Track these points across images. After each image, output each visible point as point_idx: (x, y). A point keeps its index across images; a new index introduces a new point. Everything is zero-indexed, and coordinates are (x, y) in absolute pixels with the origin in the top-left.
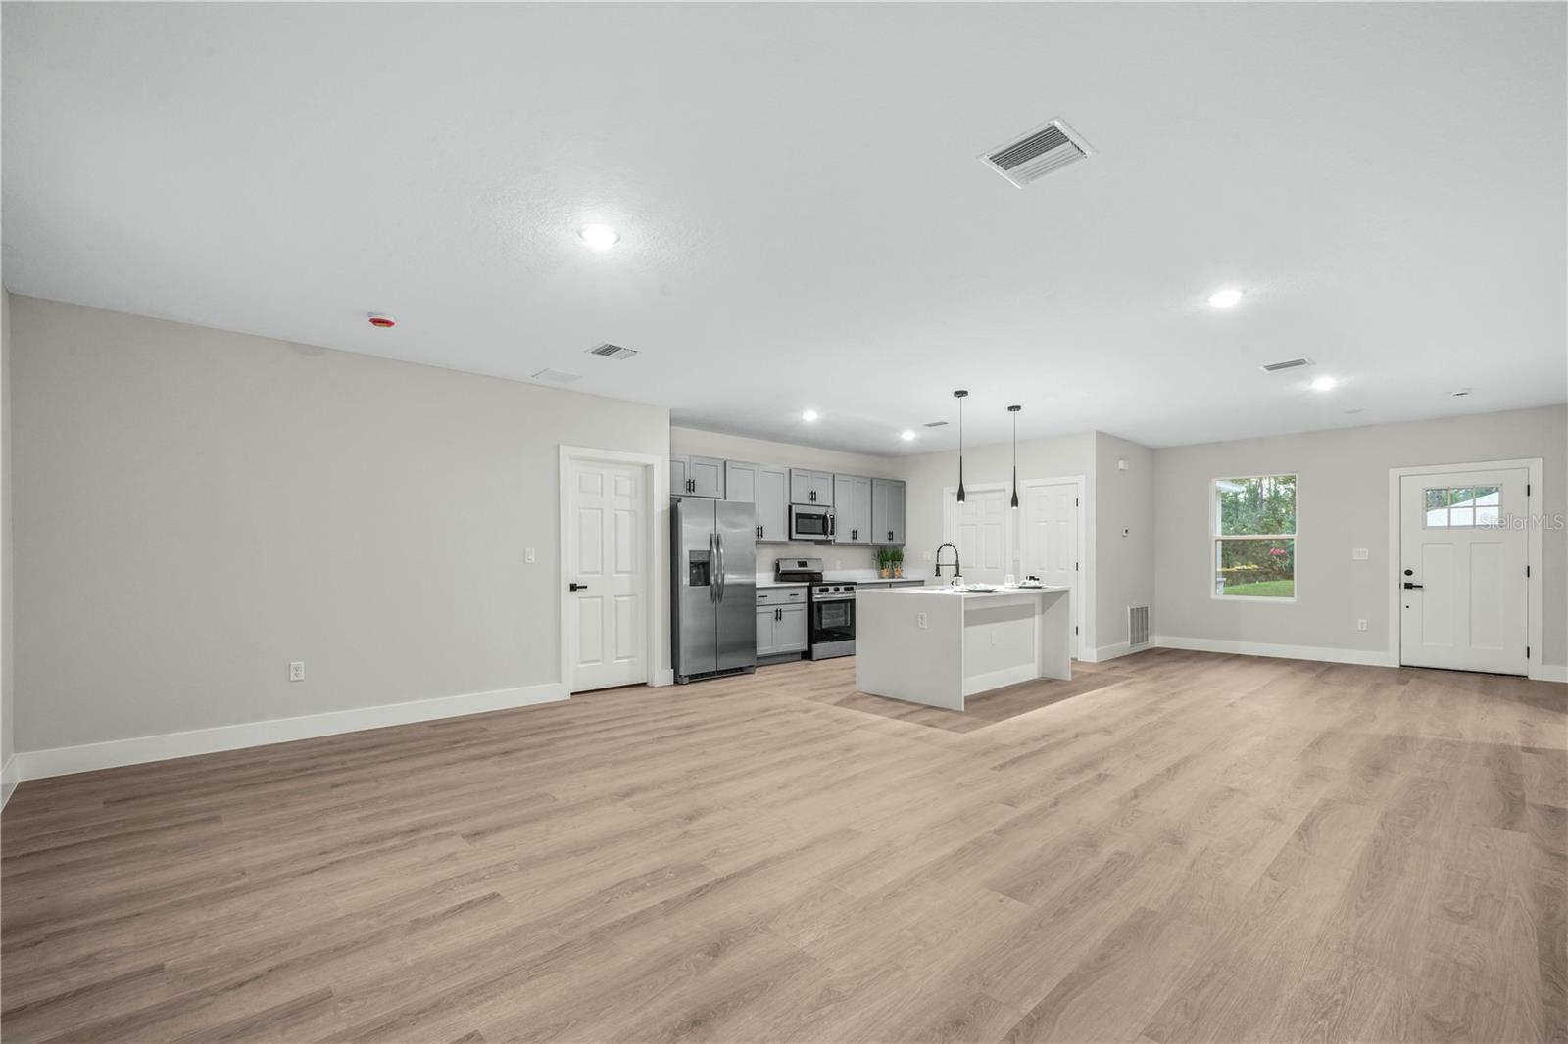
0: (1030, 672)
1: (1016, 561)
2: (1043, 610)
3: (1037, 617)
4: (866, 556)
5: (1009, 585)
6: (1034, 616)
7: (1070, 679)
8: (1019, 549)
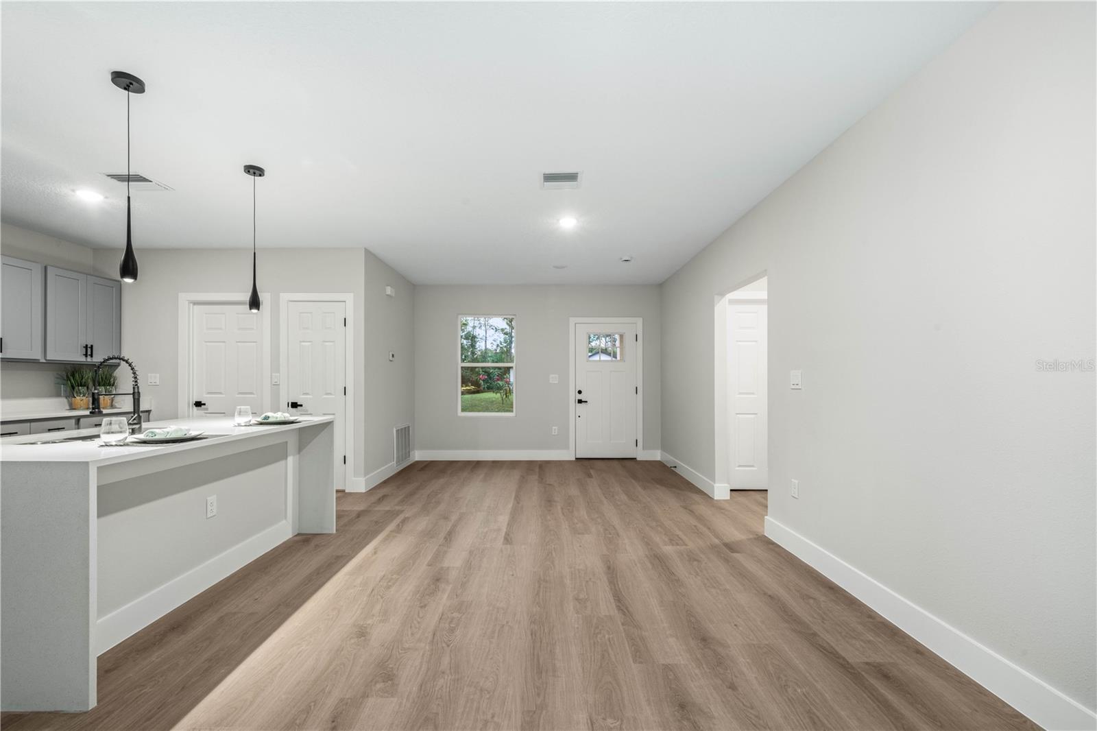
0: (282, 532)
1: (276, 385)
2: (300, 449)
3: (290, 459)
4: (46, 380)
5: (242, 420)
6: (286, 458)
7: (335, 532)
8: (279, 372)
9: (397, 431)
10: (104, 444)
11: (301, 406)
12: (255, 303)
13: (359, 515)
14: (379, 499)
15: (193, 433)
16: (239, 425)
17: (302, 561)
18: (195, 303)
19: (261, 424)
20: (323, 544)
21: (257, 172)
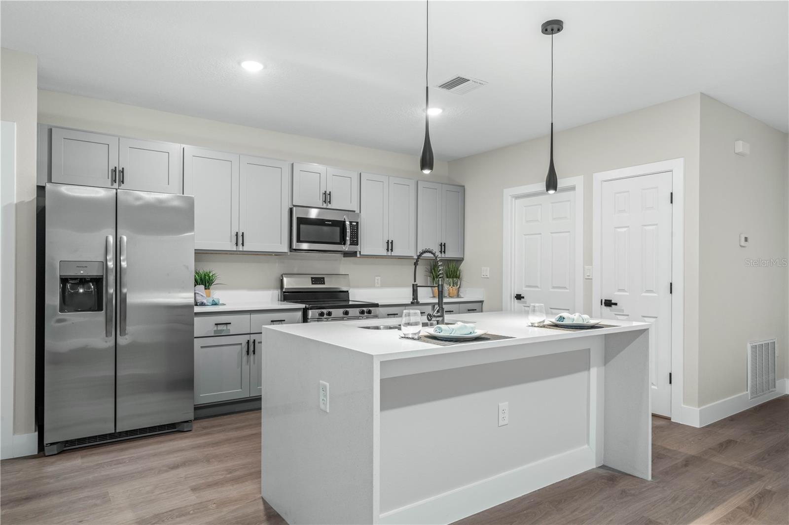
2: (607, 359)
4: (410, 271)
6: (588, 369)
7: (650, 478)
8: (591, 264)
9: (754, 348)
10: (404, 336)
11: (616, 304)
12: (552, 183)
13: (688, 462)
14: (721, 445)
15: (478, 332)
16: (533, 325)
17: (602, 508)
18: (517, 197)
19: (556, 326)
20: (633, 492)
21: (555, 27)
